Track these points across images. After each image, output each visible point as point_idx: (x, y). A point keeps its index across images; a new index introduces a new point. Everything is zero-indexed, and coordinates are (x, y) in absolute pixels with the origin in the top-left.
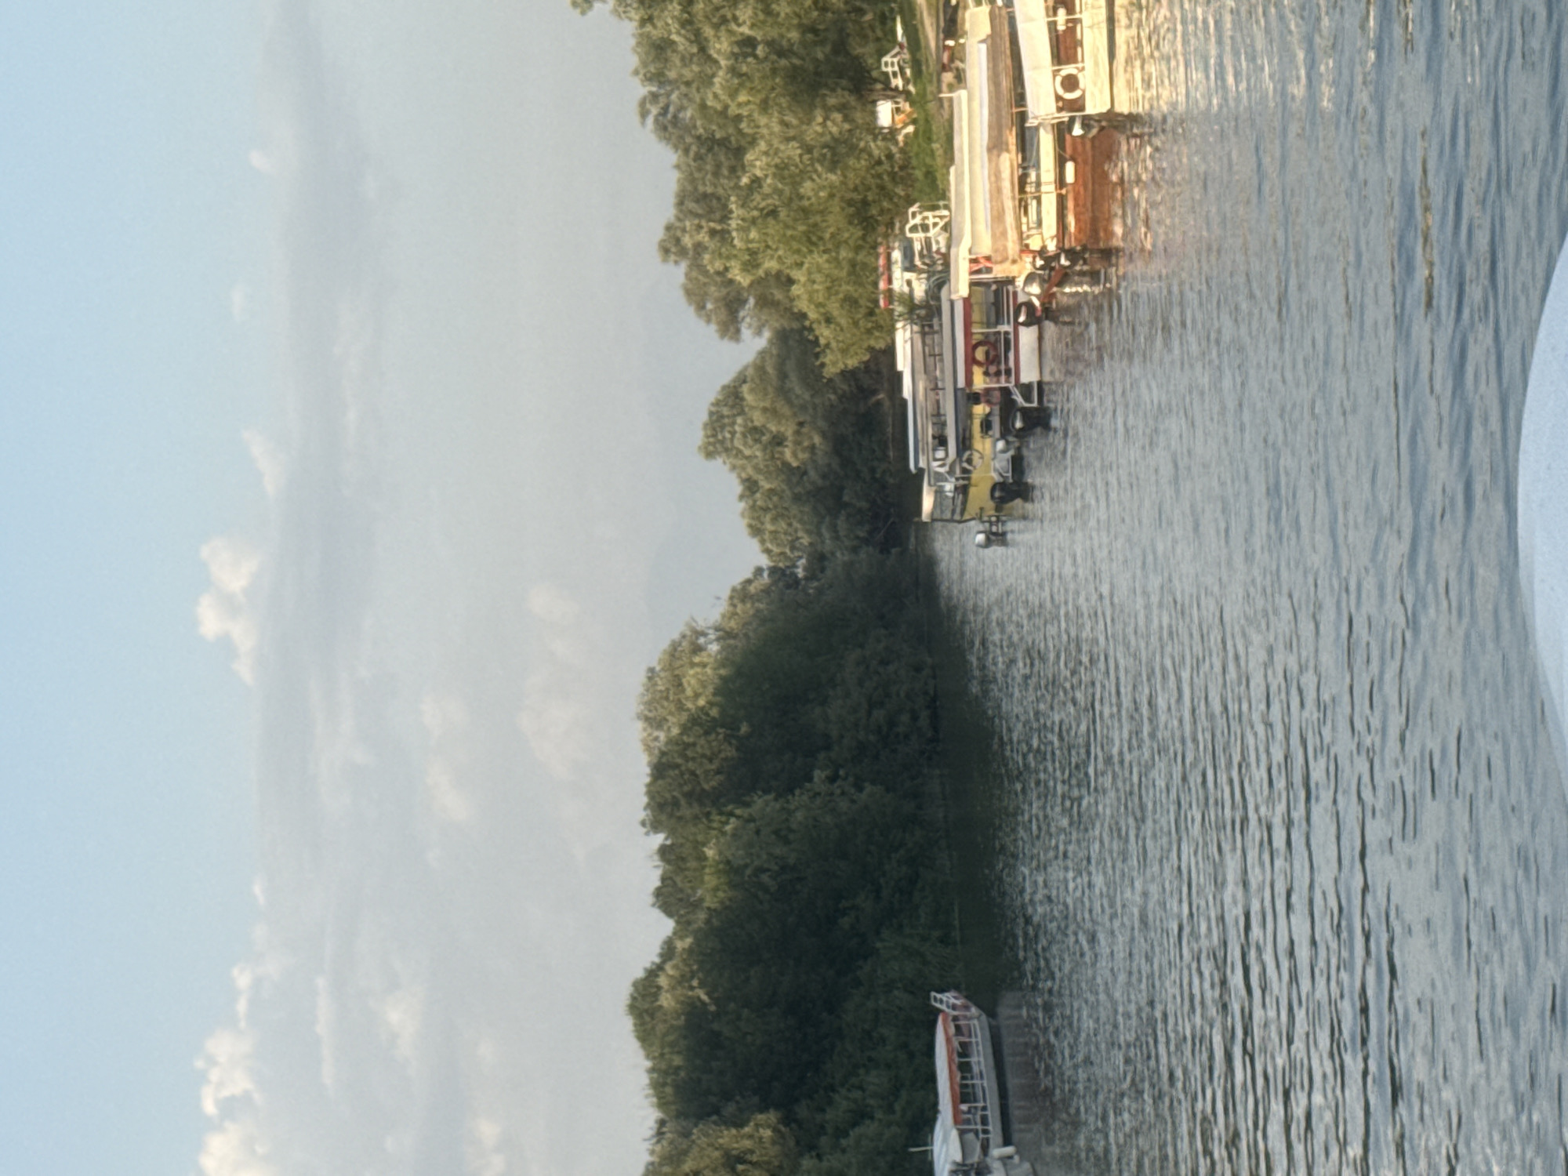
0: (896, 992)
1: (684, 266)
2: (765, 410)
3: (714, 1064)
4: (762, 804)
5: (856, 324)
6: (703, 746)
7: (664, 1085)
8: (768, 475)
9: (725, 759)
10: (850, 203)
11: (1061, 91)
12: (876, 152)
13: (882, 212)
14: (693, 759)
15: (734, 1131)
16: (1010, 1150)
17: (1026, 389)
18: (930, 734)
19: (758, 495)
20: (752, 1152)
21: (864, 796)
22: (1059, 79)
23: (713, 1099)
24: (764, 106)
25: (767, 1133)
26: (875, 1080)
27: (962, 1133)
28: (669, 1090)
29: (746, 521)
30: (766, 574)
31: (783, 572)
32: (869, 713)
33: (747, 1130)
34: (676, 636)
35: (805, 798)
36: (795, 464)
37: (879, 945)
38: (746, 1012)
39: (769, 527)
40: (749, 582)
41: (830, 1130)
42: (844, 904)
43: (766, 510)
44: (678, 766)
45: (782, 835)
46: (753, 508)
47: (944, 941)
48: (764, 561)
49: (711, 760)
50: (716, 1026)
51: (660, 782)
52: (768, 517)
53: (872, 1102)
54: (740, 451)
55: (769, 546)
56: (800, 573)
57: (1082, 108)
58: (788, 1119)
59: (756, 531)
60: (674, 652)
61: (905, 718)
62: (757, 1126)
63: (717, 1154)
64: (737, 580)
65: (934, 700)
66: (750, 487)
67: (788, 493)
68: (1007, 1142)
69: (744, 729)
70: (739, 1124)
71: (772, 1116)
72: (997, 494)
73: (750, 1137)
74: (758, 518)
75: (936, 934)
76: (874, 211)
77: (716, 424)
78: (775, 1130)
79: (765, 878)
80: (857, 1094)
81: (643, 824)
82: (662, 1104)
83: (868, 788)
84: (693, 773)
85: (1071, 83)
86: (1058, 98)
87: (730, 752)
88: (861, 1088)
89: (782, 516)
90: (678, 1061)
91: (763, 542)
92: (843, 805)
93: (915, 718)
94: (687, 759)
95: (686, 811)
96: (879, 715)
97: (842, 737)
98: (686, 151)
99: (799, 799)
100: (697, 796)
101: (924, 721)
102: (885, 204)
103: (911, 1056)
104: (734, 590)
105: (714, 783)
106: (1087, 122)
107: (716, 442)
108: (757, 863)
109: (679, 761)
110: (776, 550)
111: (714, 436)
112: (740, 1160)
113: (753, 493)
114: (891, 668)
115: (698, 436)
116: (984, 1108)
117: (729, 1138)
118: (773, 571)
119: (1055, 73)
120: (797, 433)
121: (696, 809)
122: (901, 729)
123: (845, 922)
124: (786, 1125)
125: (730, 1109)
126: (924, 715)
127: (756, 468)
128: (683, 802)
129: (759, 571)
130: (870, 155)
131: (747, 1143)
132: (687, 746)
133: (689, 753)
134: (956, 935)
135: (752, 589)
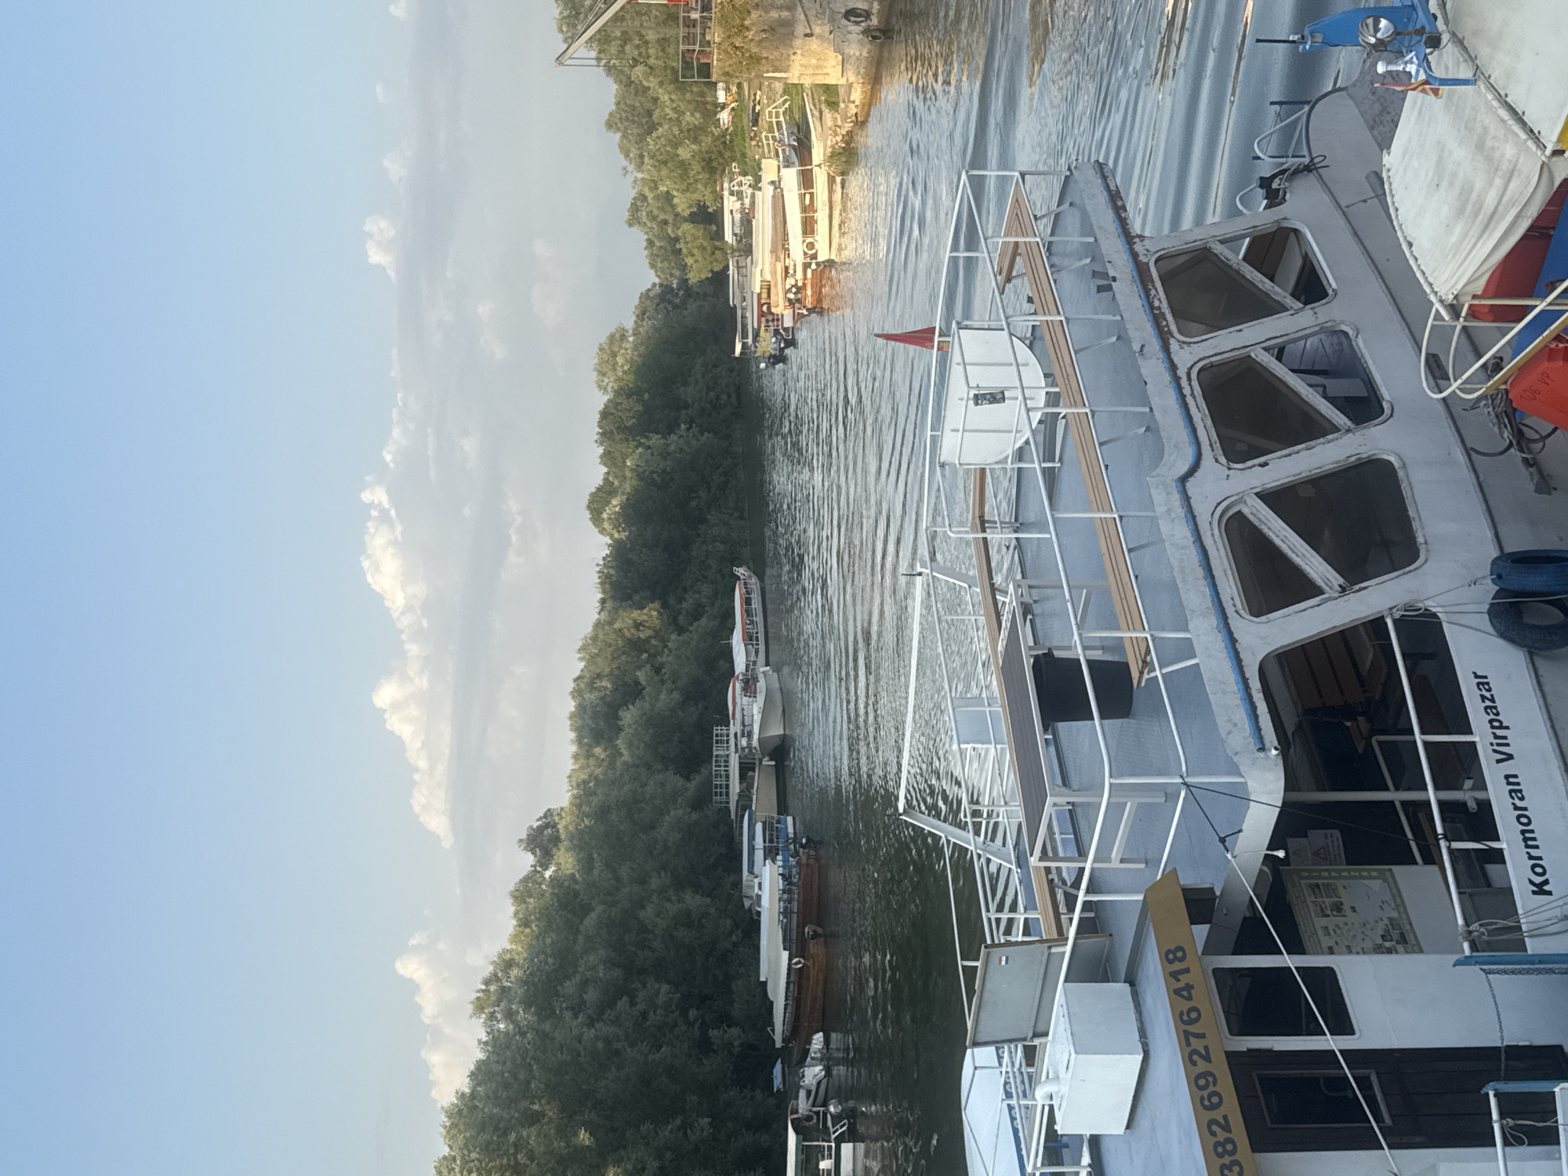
0: (717, 543)
1: (618, 135)
2: (658, 208)
3: (629, 574)
4: (655, 440)
5: (705, 259)
6: (626, 404)
7: (605, 583)
8: (660, 239)
9: (637, 411)
10: (704, 160)
11: (806, 250)
12: (716, 134)
13: (719, 164)
14: (621, 411)
15: (639, 611)
16: (768, 668)
17: (786, 330)
18: (736, 405)
19: (654, 248)
20: (647, 621)
21: (704, 438)
22: (805, 244)
23: (628, 591)
24: (661, 84)
25: (655, 613)
26: (706, 589)
27: (746, 645)
28: (607, 586)
29: (648, 261)
30: (657, 287)
31: (666, 286)
32: (707, 394)
33: (645, 611)
34: (613, 330)
35: (676, 437)
36: (673, 236)
37: (709, 517)
38: (645, 550)
39: (659, 265)
40: (649, 290)
41: (684, 613)
42: (693, 495)
43: (658, 256)
44: (613, 414)
45: (665, 455)
46: (652, 254)
47: (741, 518)
48: (657, 281)
49: (629, 411)
50: (630, 556)
51: (604, 421)
52: (659, 260)
53: (703, 600)
54: (645, 223)
55: (659, 273)
56: (675, 286)
57: (816, 258)
58: (665, 605)
59: (653, 266)
60: (612, 338)
61: (724, 397)
62: (650, 610)
63: (630, 622)
64: (643, 289)
65: (739, 387)
66: (650, 243)
67: (669, 248)
68: (767, 664)
69: (646, 396)
70: (642, 608)
71: (657, 605)
72: (771, 361)
73: (646, 615)
74: (654, 260)
75: (736, 515)
76: (714, 164)
77: (635, 208)
78: (659, 612)
79: (655, 476)
80: (697, 596)
81: (596, 441)
82: (604, 592)
83: (706, 434)
84: (620, 417)
85: (811, 246)
86: (805, 253)
87: (639, 408)
88: (699, 593)
89: (666, 259)
90: (612, 572)
91: (656, 272)
92: (694, 442)
93: (729, 397)
94: (618, 411)
95: (618, 437)
96: (712, 394)
97: (694, 403)
98: (621, 82)
99: (673, 437)
100: (622, 429)
101: (733, 399)
102: (721, 161)
103: (723, 577)
104: (642, 294)
105: (630, 423)
106: (818, 264)
107: (634, 220)
108: (652, 468)
109: (614, 411)
110: (663, 276)
111: (633, 215)
112: (641, 624)
113: (652, 247)
114: (718, 370)
115: (626, 215)
116: (757, 633)
117: (636, 614)
118: (661, 285)
119: (804, 241)
120: (674, 220)
121: (622, 436)
122: (722, 402)
123: (693, 504)
124: (663, 608)
125: (637, 597)
126: (734, 396)
127: (654, 235)
128: (615, 432)
129: (654, 285)
130: (713, 134)
131: (645, 617)
132: (617, 404)
133: (619, 408)
134: (746, 515)
135: (651, 295)
